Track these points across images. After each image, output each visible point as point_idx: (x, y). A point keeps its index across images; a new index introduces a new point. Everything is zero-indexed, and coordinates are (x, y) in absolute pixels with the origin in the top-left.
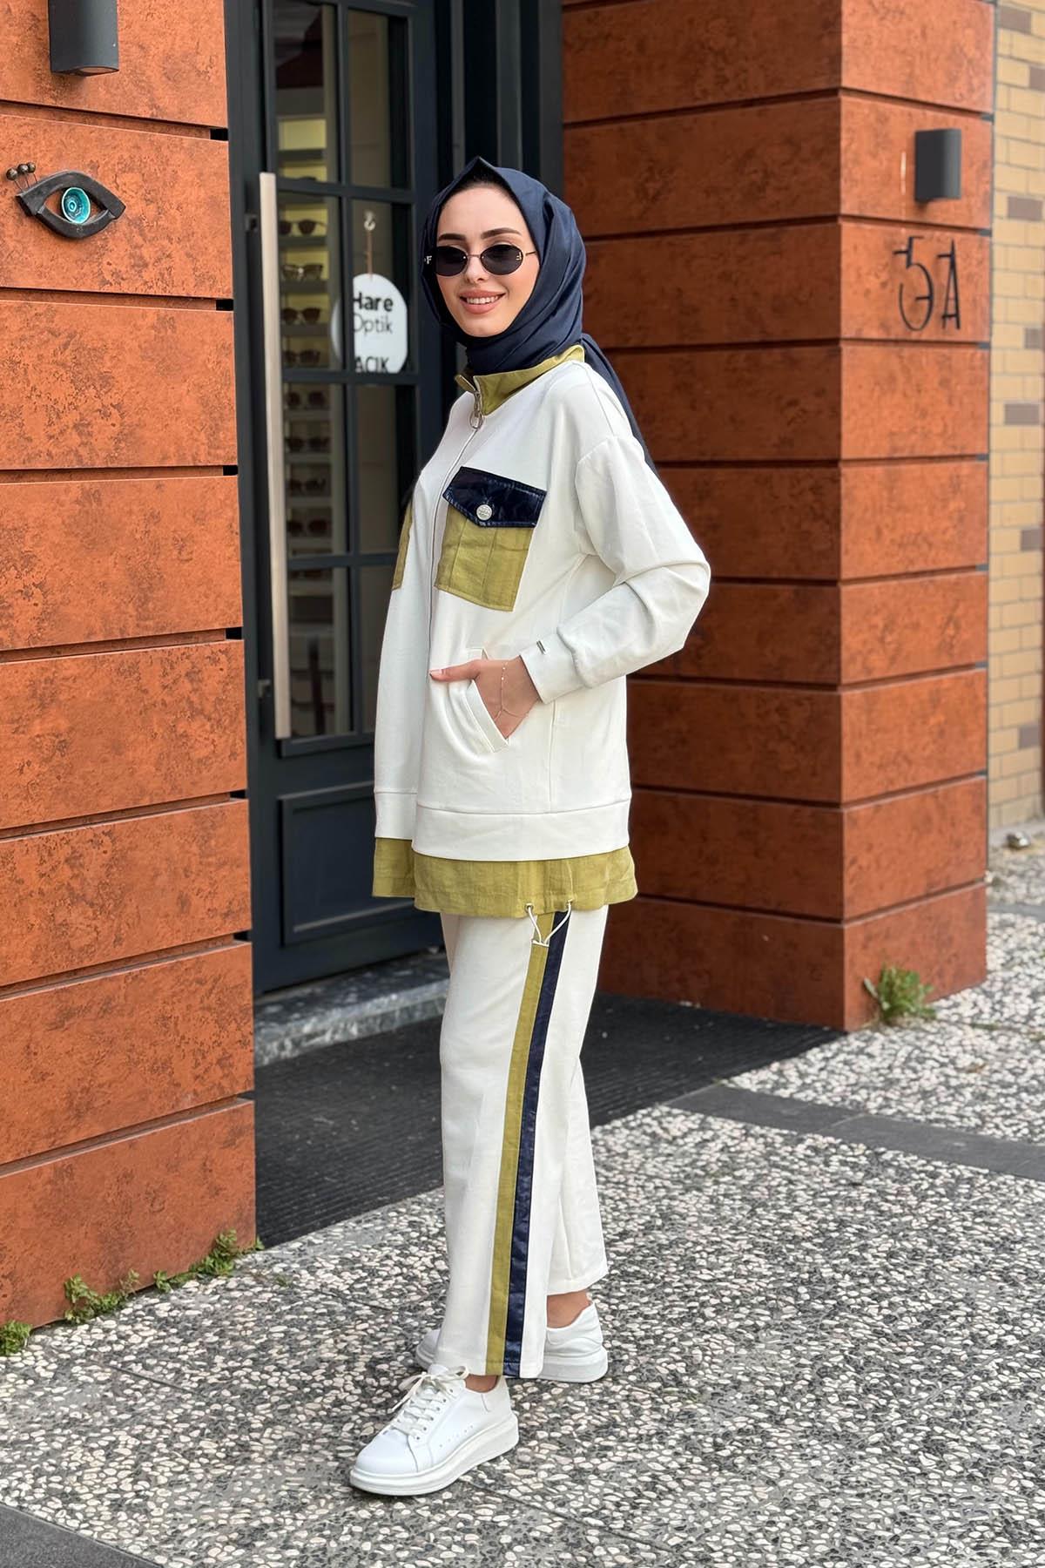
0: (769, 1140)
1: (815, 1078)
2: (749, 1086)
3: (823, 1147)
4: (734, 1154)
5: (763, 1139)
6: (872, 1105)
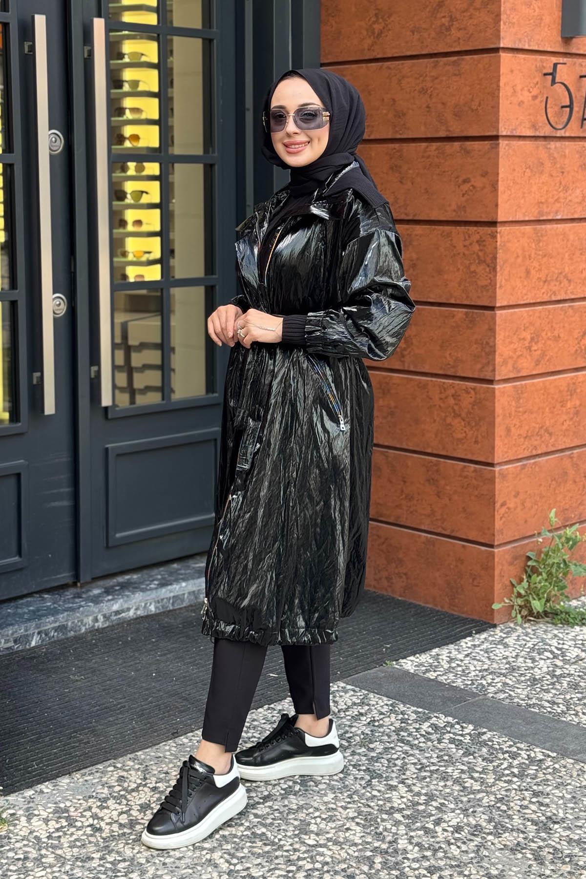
0: (406, 716)
1: (459, 663)
2: (410, 668)
3: (442, 726)
4: (376, 728)
5: (401, 716)
6: (492, 689)
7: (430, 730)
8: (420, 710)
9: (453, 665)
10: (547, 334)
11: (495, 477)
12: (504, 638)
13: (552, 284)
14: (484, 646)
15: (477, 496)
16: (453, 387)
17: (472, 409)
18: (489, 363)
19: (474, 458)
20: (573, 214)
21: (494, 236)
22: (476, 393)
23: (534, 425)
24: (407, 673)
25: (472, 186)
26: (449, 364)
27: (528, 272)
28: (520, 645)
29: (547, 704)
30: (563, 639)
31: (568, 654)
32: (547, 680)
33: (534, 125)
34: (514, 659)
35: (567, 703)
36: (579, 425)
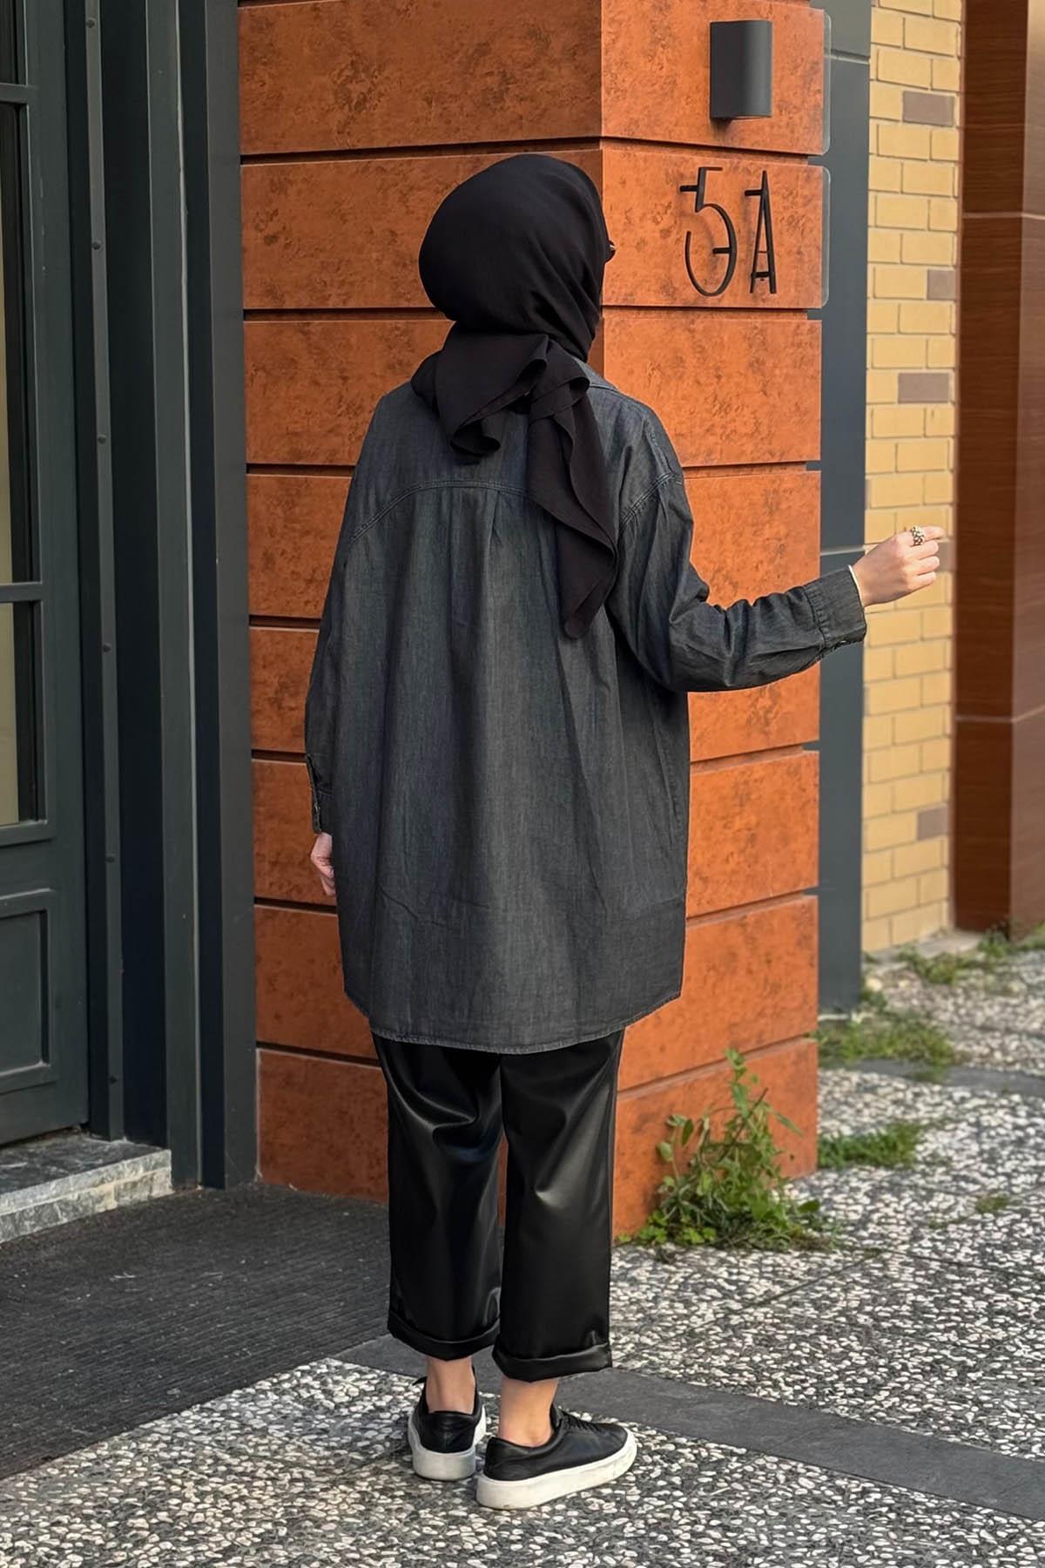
12: (628, 1269)
20: (738, 457)
28: (660, 1280)
29: (719, 1373)
30: (737, 1266)
31: (750, 1290)
32: (716, 1334)
33: (664, 287)
34: (650, 1304)
35: (756, 1369)
36: (756, 862)
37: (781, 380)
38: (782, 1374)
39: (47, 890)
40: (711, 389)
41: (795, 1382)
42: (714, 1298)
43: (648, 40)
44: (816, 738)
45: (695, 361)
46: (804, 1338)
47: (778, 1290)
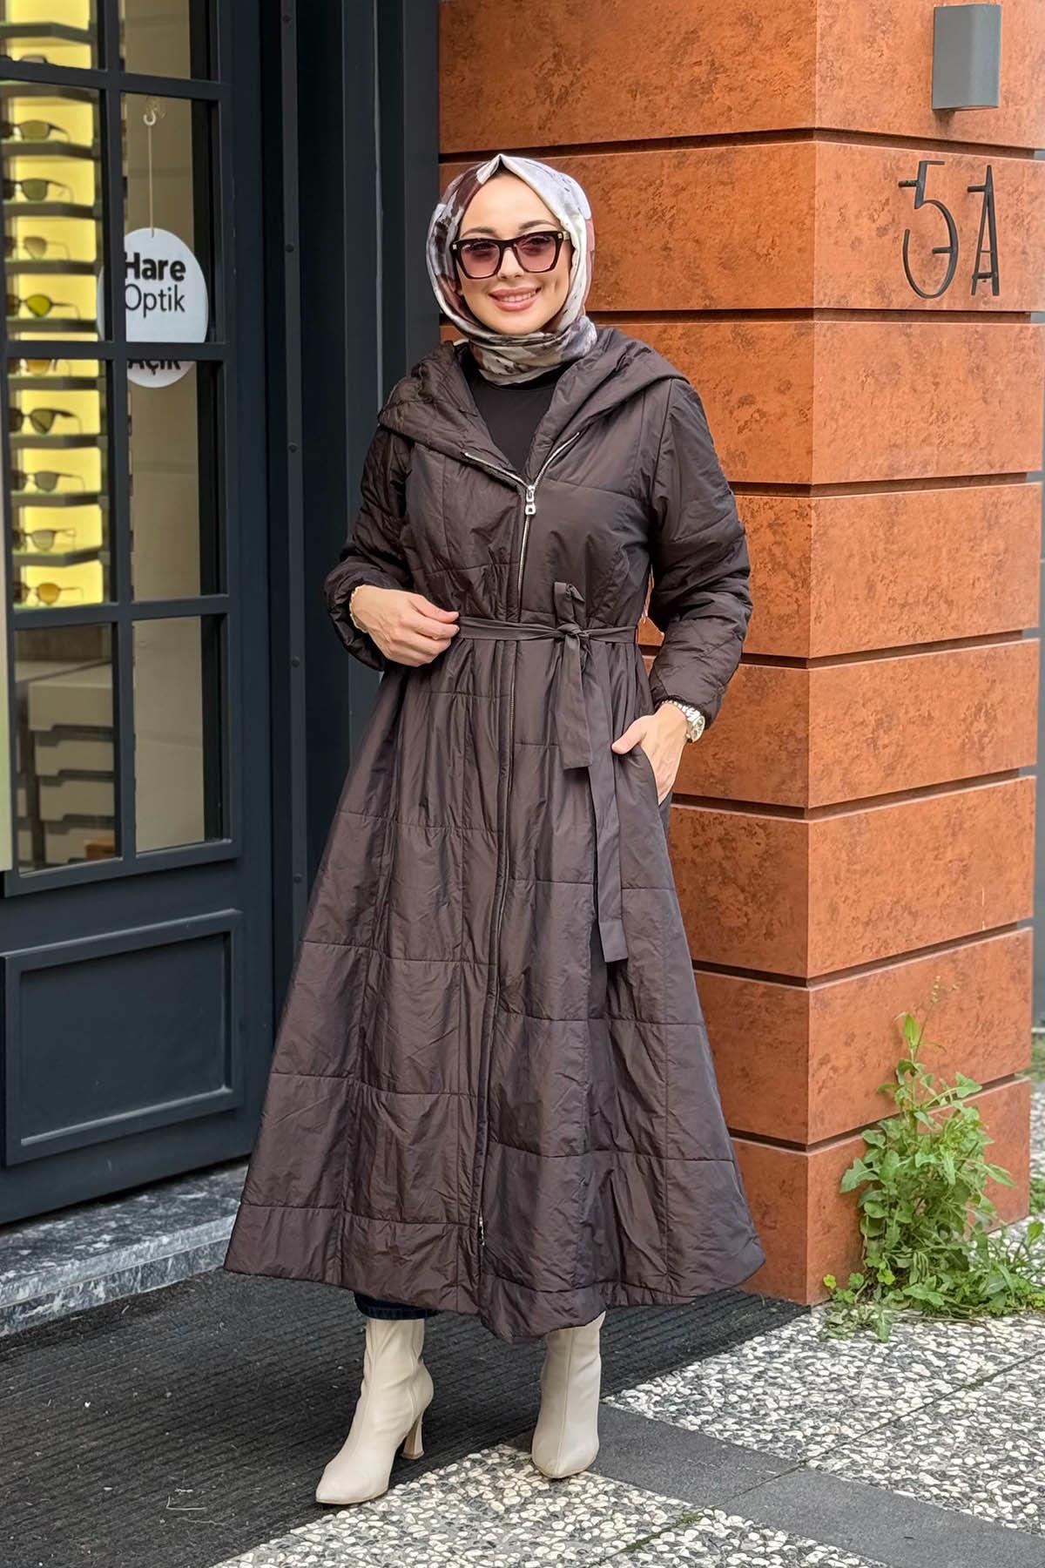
1: (745, 1393)
2: (645, 1407)
3: (723, 1535)
4: (587, 1547)
5: (637, 1517)
6: (816, 1450)
7: (698, 1546)
8: (674, 1502)
9: (733, 1398)
10: (906, 713)
11: (808, 1005)
13: (918, 611)
14: (790, 1355)
15: (771, 1046)
16: (721, 823)
17: (761, 867)
18: (794, 773)
19: (765, 969)
20: (956, 469)
21: (802, 515)
22: (768, 836)
23: (882, 896)
24: (641, 1417)
25: (758, 411)
26: (712, 776)
27: (871, 587)
28: (862, 1351)
29: (929, 1480)
30: (946, 1335)
31: (960, 1367)
32: (924, 1426)
33: (880, 288)
34: (854, 1382)
35: (971, 1475)
36: (969, 895)
37: (1002, 388)
38: (998, 1483)
39: (231, 911)
40: (929, 396)
41: (1014, 1496)
42: (922, 1377)
43: (868, 25)
44: (1034, 762)
45: (910, 368)
46: (1021, 1435)
47: (991, 1368)
